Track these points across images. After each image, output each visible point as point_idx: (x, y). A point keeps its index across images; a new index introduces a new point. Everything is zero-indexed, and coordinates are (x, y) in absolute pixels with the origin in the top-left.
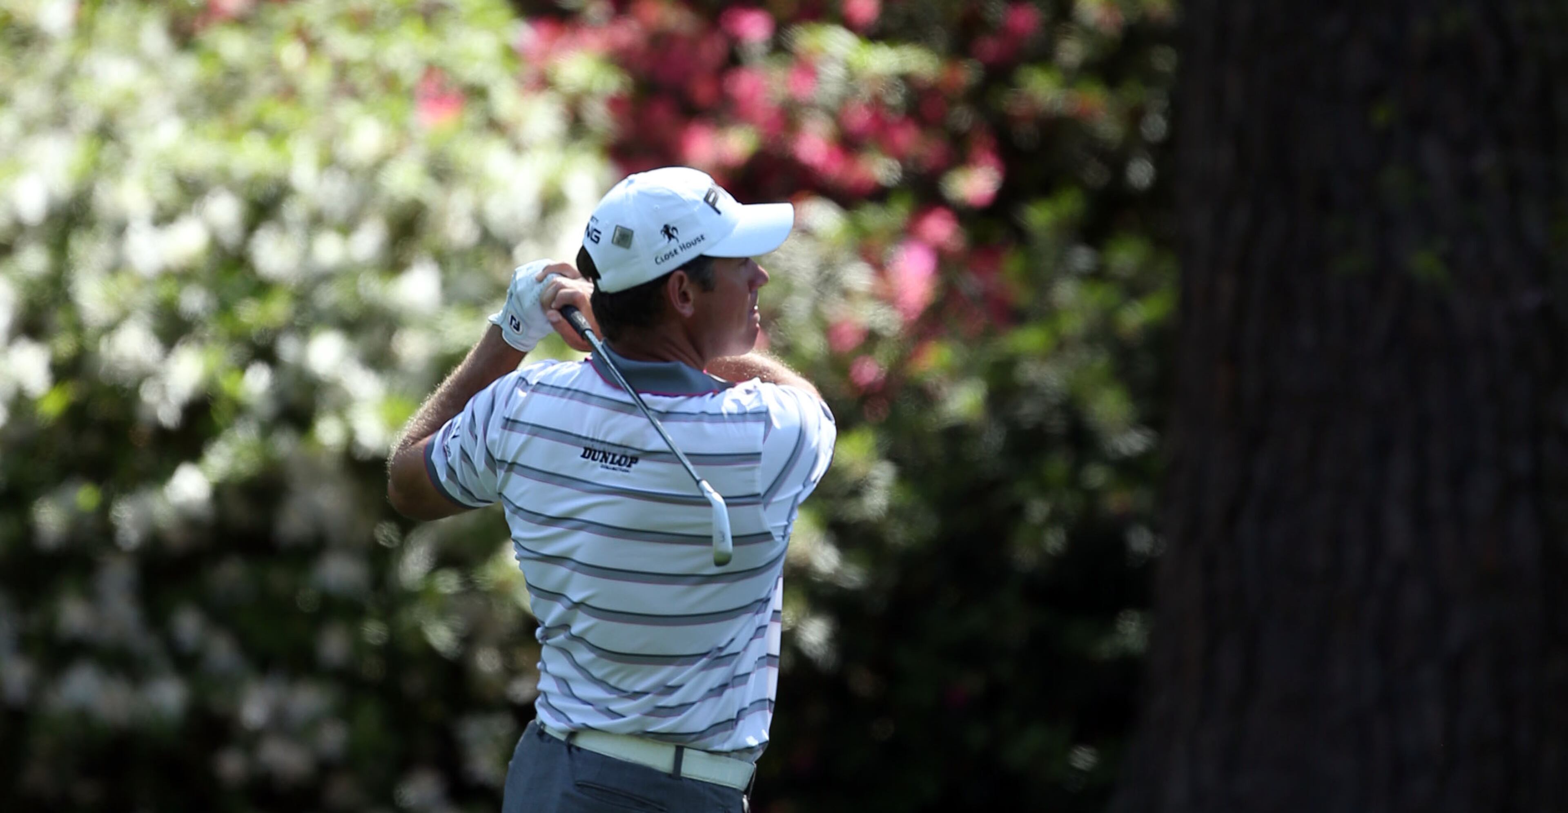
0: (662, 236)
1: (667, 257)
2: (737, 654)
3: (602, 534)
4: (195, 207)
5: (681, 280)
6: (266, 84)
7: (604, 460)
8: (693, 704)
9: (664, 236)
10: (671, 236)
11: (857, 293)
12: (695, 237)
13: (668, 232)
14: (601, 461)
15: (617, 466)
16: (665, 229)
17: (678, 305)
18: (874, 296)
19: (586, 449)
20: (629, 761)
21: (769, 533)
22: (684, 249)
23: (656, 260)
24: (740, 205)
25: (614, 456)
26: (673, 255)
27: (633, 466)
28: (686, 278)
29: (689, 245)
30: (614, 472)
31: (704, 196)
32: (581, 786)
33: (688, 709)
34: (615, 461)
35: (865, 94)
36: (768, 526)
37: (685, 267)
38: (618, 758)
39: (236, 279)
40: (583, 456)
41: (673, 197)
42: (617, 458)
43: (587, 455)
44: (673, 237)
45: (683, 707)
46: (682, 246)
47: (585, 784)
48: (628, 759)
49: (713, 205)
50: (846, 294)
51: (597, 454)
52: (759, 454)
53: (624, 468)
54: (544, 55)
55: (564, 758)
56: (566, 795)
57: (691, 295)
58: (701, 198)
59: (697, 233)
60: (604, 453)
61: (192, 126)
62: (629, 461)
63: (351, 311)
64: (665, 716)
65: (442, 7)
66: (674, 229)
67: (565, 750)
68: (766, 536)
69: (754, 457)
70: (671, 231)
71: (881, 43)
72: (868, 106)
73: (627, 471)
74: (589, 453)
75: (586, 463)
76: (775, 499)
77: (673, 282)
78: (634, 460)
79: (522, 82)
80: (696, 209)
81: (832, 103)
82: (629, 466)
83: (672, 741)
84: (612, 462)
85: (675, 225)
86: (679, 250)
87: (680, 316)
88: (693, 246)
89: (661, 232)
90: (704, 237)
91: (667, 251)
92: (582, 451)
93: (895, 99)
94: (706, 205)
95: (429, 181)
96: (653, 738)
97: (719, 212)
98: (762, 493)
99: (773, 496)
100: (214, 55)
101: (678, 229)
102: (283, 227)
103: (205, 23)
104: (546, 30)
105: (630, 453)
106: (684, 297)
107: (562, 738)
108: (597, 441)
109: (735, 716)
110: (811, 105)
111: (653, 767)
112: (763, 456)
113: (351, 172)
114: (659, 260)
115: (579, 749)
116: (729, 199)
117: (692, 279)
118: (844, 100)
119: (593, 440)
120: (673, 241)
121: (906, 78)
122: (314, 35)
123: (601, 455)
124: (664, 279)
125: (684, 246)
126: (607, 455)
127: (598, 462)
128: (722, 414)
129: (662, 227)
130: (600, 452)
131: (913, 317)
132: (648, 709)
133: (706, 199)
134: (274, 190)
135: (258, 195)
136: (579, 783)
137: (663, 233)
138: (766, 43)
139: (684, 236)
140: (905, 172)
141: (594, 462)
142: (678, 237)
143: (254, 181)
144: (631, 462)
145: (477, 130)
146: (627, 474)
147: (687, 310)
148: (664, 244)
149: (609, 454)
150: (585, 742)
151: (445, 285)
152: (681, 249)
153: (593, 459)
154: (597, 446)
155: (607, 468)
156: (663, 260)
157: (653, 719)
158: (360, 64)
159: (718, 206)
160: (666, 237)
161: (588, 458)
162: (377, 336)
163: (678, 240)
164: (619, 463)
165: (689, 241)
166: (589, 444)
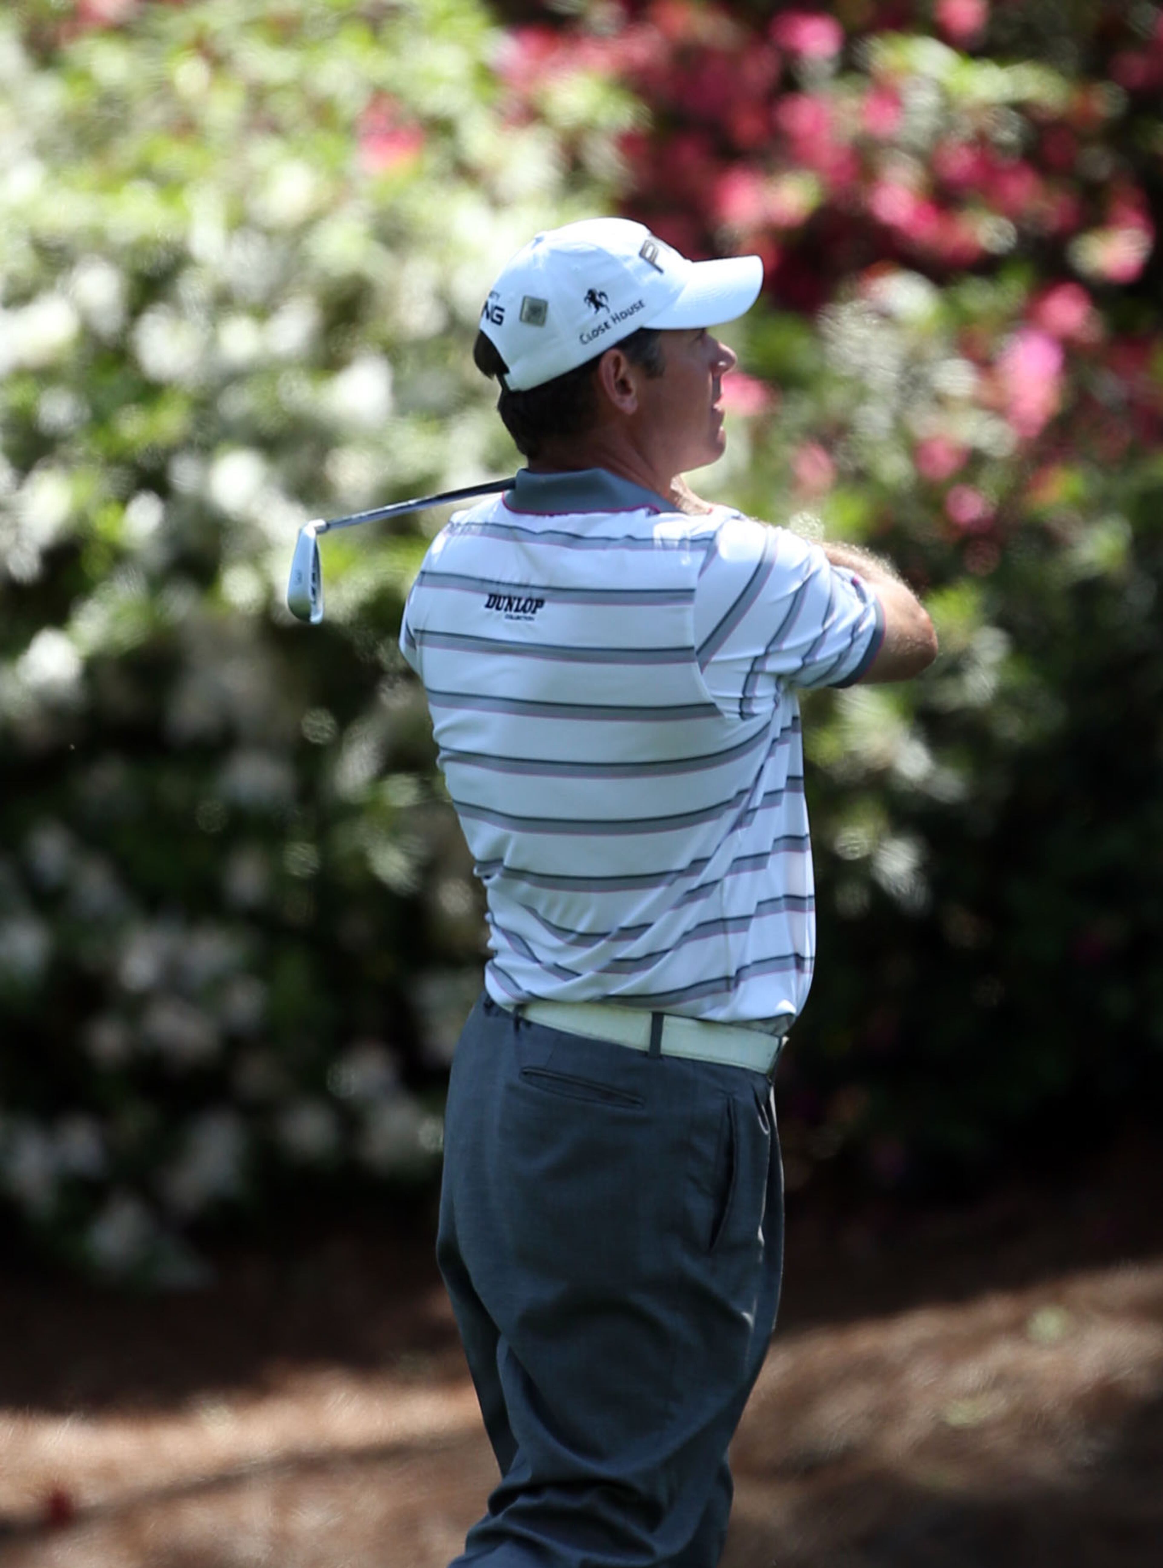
0: (586, 306)
1: (596, 332)
2: (716, 882)
3: (510, 712)
4: (60, 280)
5: (617, 363)
6: (156, 115)
7: (508, 608)
8: (666, 951)
9: (589, 305)
10: (598, 305)
11: (955, 399)
12: (631, 304)
13: (594, 299)
14: (506, 610)
15: (521, 614)
16: (590, 296)
17: (615, 396)
18: (979, 404)
19: (491, 596)
20: (591, 1037)
21: (712, 705)
22: (617, 321)
23: (581, 337)
24: (688, 262)
25: (520, 600)
26: (603, 330)
27: (538, 610)
28: (623, 359)
29: (624, 315)
30: (519, 621)
31: (639, 249)
32: (526, 1073)
33: (660, 959)
34: (520, 607)
35: (967, 129)
36: (708, 694)
37: (622, 345)
38: (578, 1034)
39: (115, 380)
40: (488, 606)
41: (598, 253)
42: (522, 603)
43: (491, 604)
44: (602, 305)
45: (651, 957)
46: (615, 317)
47: (533, 1071)
48: (590, 1034)
49: (651, 262)
50: (940, 400)
51: (502, 600)
52: (692, 591)
53: (529, 614)
54: (531, 77)
55: (510, 1038)
56: (511, 1088)
57: (633, 384)
58: (635, 253)
59: (633, 299)
60: (510, 599)
61: (55, 172)
62: (534, 604)
63: (269, 423)
64: (630, 972)
65: (394, 11)
66: (602, 294)
67: (511, 1025)
68: (709, 709)
69: (685, 594)
70: (598, 298)
71: (987, 61)
72: (971, 145)
73: (531, 619)
74: (494, 601)
75: (489, 615)
76: (716, 658)
77: (606, 365)
78: (540, 603)
79: (501, 113)
80: (628, 266)
81: (921, 141)
82: (534, 612)
83: (646, 1006)
84: (517, 610)
85: (603, 290)
86: (610, 323)
87: (619, 412)
88: (629, 317)
89: (585, 299)
90: (644, 302)
91: (595, 326)
92: (486, 598)
93: (1008, 135)
94: (641, 261)
95: (377, 249)
96: (620, 1003)
97: (660, 271)
98: (697, 647)
99: (713, 652)
100: (84, 76)
101: (607, 294)
102: (179, 310)
103: (75, 33)
104: (534, 42)
105: (536, 594)
106: (623, 386)
107: (511, 1010)
108: (504, 584)
109: (733, 973)
110: (893, 145)
111: (622, 1044)
112: (697, 595)
113: (269, 233)
114: (585, 338)
115: (529, 1024)
116: (674, 254)
117: (632, 360)
118: (938, 136)
119: (498, 583)
120: (602, 310)
121: (1020, 107)
122: (220, 47)
123: (506, 601)
124: (594, 364)
125: (618, 318)
126: (512, 600)
127: (502, 611)
128: (652, 539)
129: (585, 294)
130: (505, 598)
131: (1033, 433)
132: (605, 962)
133: (642, 254)
134: (164, 258)
135: (145, 266)
136: (526, 1070)
137: (588, 301)
138: (831, 60)
139: (616, 304)
140: (1022, 235)
141: (499, 612)
142: (609, 305)
143: (139, 248)
144: (537, 606)
145: (440, 177)
146: (530, 622)
147: (629, 404)
148: (590, 316)
149: (515, 598)
150: (537, 1016)
151: (397, 388)
152: (614, 320)
153: (498, 608)
154: (503, 591)
155: (511, 617)
156: (590, 339)
157: (609, 976)
158: (282, 88)
159: (658, 262)
160: (593, 306)
161: (491, 607)
162: (303, 459)
163: (608, 310)
164: (524, 609)
165: (624, 309)
166: (494, 589)
